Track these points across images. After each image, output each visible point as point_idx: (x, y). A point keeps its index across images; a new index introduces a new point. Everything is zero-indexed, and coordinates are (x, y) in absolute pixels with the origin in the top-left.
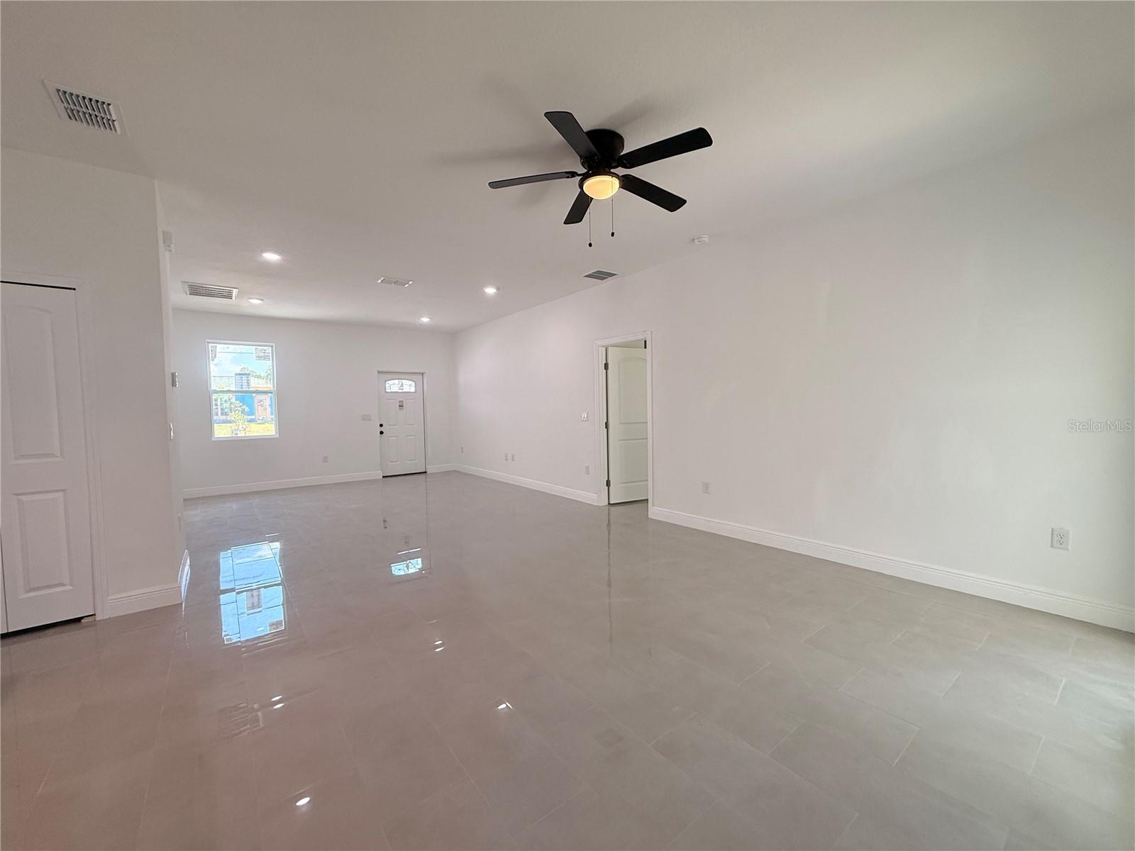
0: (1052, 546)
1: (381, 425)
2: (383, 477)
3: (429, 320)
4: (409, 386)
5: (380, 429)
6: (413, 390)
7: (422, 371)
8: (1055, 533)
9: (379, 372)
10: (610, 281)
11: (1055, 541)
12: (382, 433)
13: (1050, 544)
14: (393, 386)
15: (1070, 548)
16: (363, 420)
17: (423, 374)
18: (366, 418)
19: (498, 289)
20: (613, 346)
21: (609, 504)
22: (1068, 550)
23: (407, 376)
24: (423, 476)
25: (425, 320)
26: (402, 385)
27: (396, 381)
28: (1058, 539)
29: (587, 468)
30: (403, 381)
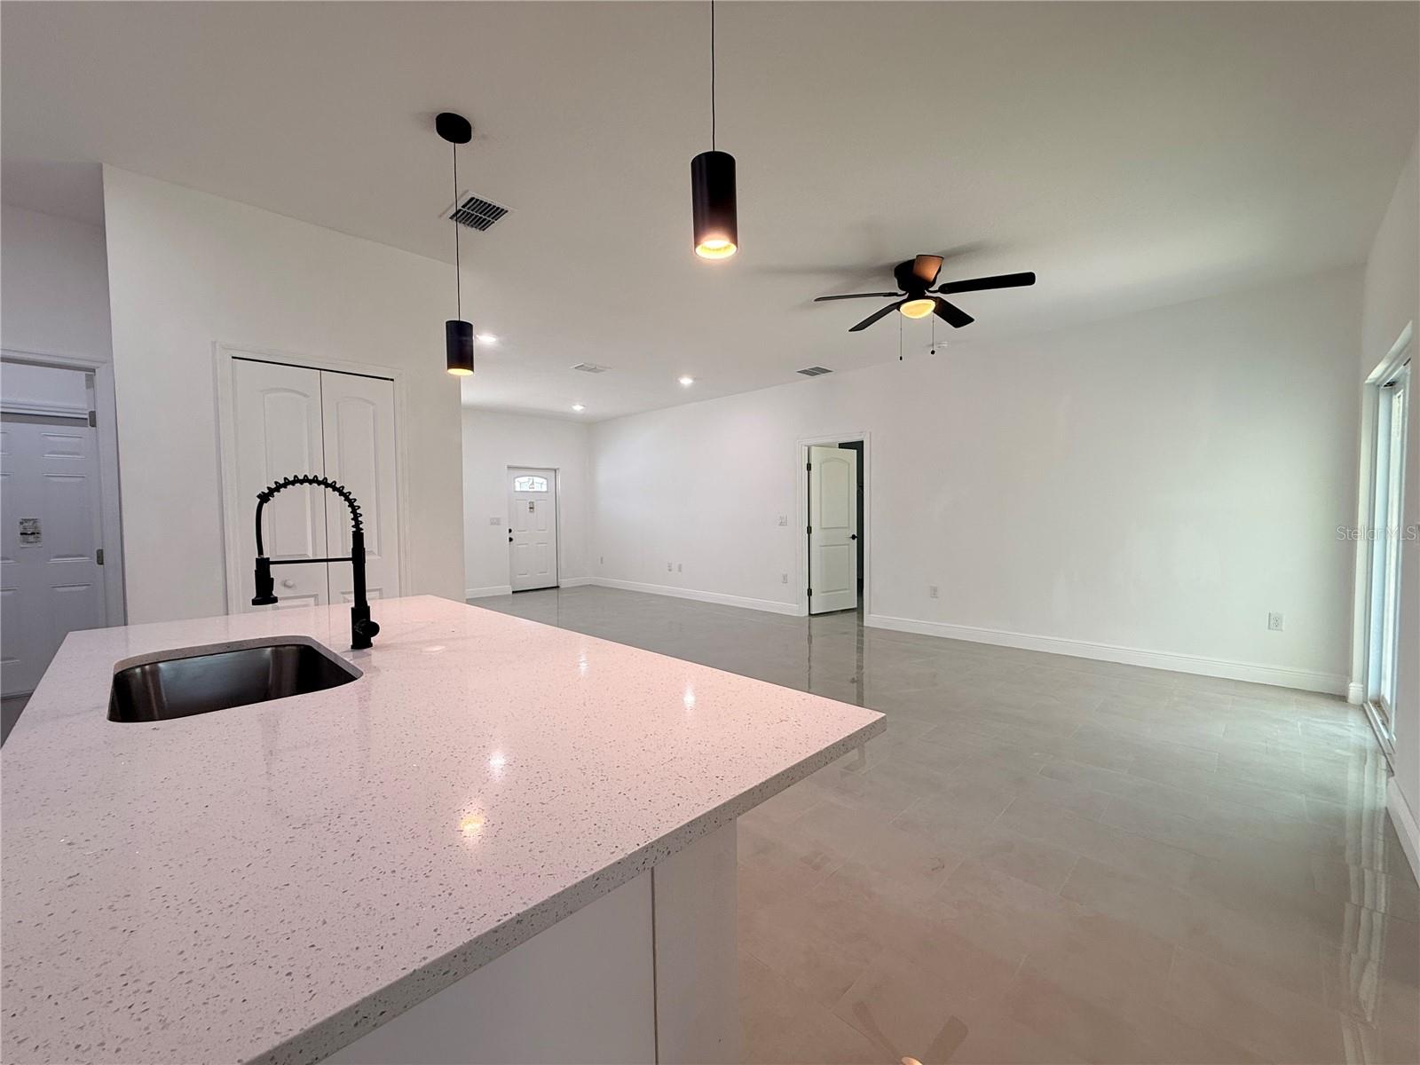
0: (1269, 628)
1: (510, 531)
2: (513, 592)
3: (582, 408)
4: (540, 484)
5: (508, 536)
6: (544, 489)
7: (556, 467)
8: (1272, 617)
9: (509, 467)
10: (823, 376)
11: (1271, 623)
12: (511, 540)
13: (1267, 625)
14: (523, 483)
15: (1283, 628)
16: (492, 524)
17: (555, 471)
18: (496, 522)
19: (695, 379)
20: (815, 446)
21: (810, 614)
22: (1281, 630)
23: (541, 473)
24: (555, 591)
25: (578, 408)
26: (533, 483)
27: (526, 479)
28: (1274, 622)
29: (785, 577)
30: (535, 478)
